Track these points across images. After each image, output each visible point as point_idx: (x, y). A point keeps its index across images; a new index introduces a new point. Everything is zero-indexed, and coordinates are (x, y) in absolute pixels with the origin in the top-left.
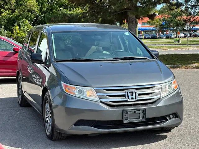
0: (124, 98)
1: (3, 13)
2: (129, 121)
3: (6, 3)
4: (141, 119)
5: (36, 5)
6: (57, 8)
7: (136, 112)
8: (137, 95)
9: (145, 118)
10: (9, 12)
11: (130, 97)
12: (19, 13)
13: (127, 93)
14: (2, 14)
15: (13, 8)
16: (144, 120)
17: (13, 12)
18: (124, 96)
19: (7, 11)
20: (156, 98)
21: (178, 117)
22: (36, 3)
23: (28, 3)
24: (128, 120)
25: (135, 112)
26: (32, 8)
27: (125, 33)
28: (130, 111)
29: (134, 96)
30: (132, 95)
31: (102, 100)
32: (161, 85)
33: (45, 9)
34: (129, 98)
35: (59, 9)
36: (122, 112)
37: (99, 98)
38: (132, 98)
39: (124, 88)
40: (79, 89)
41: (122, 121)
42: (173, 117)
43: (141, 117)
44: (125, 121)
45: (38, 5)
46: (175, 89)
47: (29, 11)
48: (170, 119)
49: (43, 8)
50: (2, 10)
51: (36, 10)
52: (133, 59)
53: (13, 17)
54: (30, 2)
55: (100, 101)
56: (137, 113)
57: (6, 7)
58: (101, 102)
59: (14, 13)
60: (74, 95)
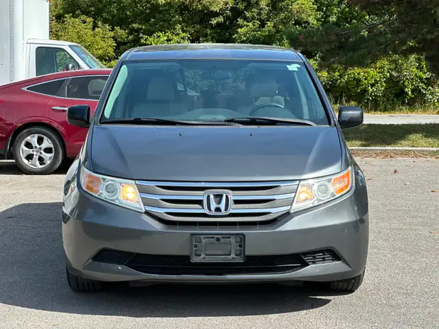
0: (200, 207)
1: (241, 27)
2: (204, 258)
3: (249, 6)
4: (233, 257)
5: (312, 9)
6: (364, 16)
7: (222, 240)
8: (231, 202)
9: (242, 256)
10: (254, 25)
11: (213, 206)
12: (274, 27)
13: (208, 197)
14: (239, 30)
15: (264, 16)
16: (240, 260)
17: (263, 25)
18: (200, 202)
19: (250, 24)
20: (276, 211)
21: (339, 259)
22: (312, 6)
23: (295, 6)
24: (203, 256)
25: (218, 239)
26: (303, 15)
27: (288, 66)
28: (207, 238)
29: (222, 206)
30: (219, 203)
31: (149, 209)
32: (297, 182)
33: (333, 19)
34: (210, 210)
35: (367, 17)
36: (189, 237)
37: (144, 205)
38: (218, 210)
39: (203, 185)
40: (107, 183)
41: (188, 257)
42: (323, 258)
43: (233, 251)
44: (195, 260)
45: (317, 11)
46: (338, 196)
47: (298, 23)
48: (314, 263)
49: (330, 16)
50: (240, 21)
51: (312, 20)
52: (274, 123)
53: (261, 35)
54: (298, 4)
55: (144, 210)
56: (224, 243)
57: (248, 14)
58: (147, 213)
59: (263, 27)
60: (96, 196)
